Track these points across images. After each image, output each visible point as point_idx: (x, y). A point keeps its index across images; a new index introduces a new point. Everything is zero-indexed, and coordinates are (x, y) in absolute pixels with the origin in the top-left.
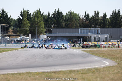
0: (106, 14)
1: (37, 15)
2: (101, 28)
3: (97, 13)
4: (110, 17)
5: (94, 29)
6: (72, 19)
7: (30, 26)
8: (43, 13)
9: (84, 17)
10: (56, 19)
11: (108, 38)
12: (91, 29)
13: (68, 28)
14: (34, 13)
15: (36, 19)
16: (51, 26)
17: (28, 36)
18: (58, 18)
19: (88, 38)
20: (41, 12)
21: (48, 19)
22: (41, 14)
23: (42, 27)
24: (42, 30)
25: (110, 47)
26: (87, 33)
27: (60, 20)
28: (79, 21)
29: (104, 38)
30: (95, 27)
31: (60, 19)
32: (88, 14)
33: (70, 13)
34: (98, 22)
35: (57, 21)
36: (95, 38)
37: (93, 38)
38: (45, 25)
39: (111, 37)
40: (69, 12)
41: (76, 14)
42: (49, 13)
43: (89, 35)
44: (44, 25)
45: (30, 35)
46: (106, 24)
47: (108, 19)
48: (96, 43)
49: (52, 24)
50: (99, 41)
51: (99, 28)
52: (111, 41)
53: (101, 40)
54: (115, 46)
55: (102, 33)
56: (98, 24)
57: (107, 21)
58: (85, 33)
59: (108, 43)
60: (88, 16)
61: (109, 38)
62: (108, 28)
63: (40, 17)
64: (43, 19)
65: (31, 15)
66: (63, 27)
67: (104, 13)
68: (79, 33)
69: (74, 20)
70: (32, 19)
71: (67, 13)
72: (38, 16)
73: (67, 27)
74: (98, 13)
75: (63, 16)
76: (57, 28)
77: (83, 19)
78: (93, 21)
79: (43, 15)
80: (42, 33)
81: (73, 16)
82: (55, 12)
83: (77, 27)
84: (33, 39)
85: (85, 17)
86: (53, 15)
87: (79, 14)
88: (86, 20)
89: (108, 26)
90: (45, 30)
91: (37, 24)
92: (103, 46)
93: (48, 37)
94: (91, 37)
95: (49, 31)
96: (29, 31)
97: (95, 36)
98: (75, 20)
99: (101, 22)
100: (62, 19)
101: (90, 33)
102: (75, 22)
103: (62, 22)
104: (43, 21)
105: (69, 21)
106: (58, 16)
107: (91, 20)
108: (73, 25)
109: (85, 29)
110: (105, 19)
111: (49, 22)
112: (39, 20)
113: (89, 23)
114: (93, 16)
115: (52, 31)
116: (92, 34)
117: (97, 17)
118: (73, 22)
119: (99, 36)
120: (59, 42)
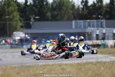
2: (106, 19)
5: (95, 21)
6: (62, 6)
10: (37, 7)
12: (92, 21)
13: (56, 20)
15: (6, 7)
16: (30, 18)
18: (41, 6)
19: (86, 35)
21: (25, 8)
23: (17, 21)
24: (16, 25)
26: (85, 27)
27: (43, 9)
28: (72, 10)
29: (112, 34)
30: (98, 18)
34: (101, 12)
35: (39, 10)
36: (97, 35)
37: (95, 35)
43: (89, 30)
44: (18, 16)
48: (99, 42)
49: (32, 15)
50: (104, 39)
51: (104, 19)
53: (106, 38)
55: (108, 26)
56: (103, 13)
58: (82, 27)
60: (87, 2)
63: (13, 5)
64: (17, 7)
66: (47, 20)
68: (74, 27)
69: (65, 9)
72: (9, 3)
75: (47, 3)
77: (78, 8)
78: (94, 9)
79: (18, 3)
80: (16, 29)
81: (63, 3)
83: (69, 19)
85: (82, 3)
88: (83, 9)
90: (21, 24)
91: (9, 15)
92: (109, 46)
93: (25, 34)
94: (91, 33)
95: (27, 26)
97: (98, 31)
98: (67, 10)
99: (107, 11)
100: (47, 7)
101: (90, 27)
102: (67, 11)
103: (46, 13)
104: (18, 11)
105: (57, 10)
106: (41, 3)
107: (91, 8)
108: (64, 16)
109: (82, 21)
110: (113, 6)
111: (27, 13)
112: (12, 10)
113: (88, 12)
114: (94, 2)
115: (32, 25)
116: (93, 29)
117: (100, 4)
118: (64, 12)
119: (104, 32)
120: (43, 42)
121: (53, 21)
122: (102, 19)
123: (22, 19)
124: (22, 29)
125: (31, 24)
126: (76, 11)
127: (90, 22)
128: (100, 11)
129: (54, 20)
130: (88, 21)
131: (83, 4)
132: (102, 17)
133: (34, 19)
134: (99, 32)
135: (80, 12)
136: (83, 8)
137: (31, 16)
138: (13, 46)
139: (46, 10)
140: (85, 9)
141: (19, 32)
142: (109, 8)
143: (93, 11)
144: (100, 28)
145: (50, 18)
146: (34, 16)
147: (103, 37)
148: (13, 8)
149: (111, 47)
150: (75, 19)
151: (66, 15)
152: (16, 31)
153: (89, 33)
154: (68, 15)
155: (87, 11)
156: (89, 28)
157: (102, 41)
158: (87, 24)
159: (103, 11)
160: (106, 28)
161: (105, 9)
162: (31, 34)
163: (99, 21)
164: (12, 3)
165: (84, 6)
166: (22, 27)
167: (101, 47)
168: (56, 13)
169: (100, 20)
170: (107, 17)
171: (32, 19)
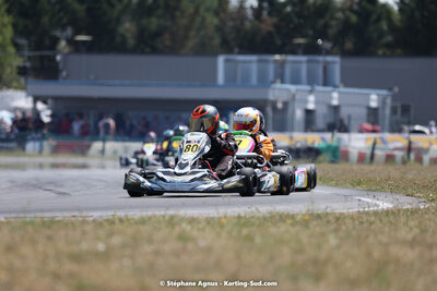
2: (345, 54)
5: (303, 58)
11: (388, 111)
12: (291, 58)
13: (155, 51)
16: (56, 41)
19: (269, 110)
23: (2, 47)
25: (398, 159)
26: (264, 82)
27: (105, 6)
28: (217, 13)
29: (364, 112)
30: (311, 50)
34: (326, 26)
35: (89, 11)
36: (309, 113)
37: (299, 114)
38: (18, 31)
39: (406, 109)
43: (279, 92)
44: (9, 32)
46: (375, 35)
47: (385, 6)
48: (315, 139)
49: (64, 28)
50: (331, 128)
51: (335, 54)
54: (426, 158)
55: (349, 81)
56: (332, 32)
57: (379, 19)
58: (254, 80)
59: (384, 141)
61: (394, 111)
62: (384, 55)
66: (120, 48)
68: (221, 79)
73: (148, 43)
76: (89, 48)
77: (241, 8)
83: (205, 50)
88: (258, 12)
89: (388, 46)
90: (18, 62)
92: (354, 155)
93: (36, 99)
94: (286, 104)
95: (43, 69)
97: (312, 98)
99: (346, 25)
101: (282, 82)
102: (198, 19)
103: (118, 21)
104: (9, 11)
105: (160, 11)
107: (289, 9)
108: (186, 38)
109: (254, 58)
110: (369, 6)
111: (45, 20)
113: (276, 26)
115: (61, 66)
116: (292, 88)
118: (184, 21)
119: (335, 102)
121: (143, 52)
122: (328, 53)
123: (22, 41)
124: (22, 80)
125: (57, 63)
126: (233, 19)
127: (282, 64)
128: (321, 22)
129: (147, 50)
130: (277, 57)
132: (328, 45)
133: (71, 42)
134: (316, 103)
135: (248, 25)
136: (260, 7)
137: (58, 33)
139: (115, 13)
140: (265, 13)
141: (10, 92)
142: (355, 12)
143: (296, 21)
144: (320, 88)
145: (131, 42)
146: (69, 31)
147: (330, 120)
149: (361, 158)
150: (227, 47)
151: (192, 33)
153: (280, 105)
154: (202, 33)
155: (275, 20)
156: (278, 85)
157: (328, 136)
158: (271, 68)
159: (334, 23)
160: (343, 89)
161: (340, 15)
162: (57, 99)
163: (318, 62)
166: (22, 71)
167: (321, 158)
168: (154, 23)
169: (321, 58)
170: (349, 45)
171: (63, 43)
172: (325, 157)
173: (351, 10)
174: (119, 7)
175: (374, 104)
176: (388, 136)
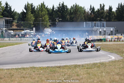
0: (111, 7)
1: (42, 8)
2: (107, 21)
3: (102, 6)
4: (116, 11)
5: (99, 22)
6: (77, 12)
7: (34, 20)
8: (47, 7)
9: (89, 10)
10: (60, 12)
11: (114, 31)
12: (97, 22)
14: (39, 7)
15: (40, 12)
16: (56, 20)
17: (33, 30)
18: (63, 12)
19: (93, 32)
20: (45, 5)
21: (52, 12)
22: (46, 7)
23: (47, 21)
24: (46, 24)
25: (116, 41)
26: (92, 27)
28: (84, 14)
29: (110, 31)
30: (100, 20)
31: (65, 12)
32: (93, 7)
33: (75, 7)
34: (103, 16)
35: (61, 14)
36: (100, 32)
37: (99, 32)
38: (50, 18)
39: (117, 31)
40: (74, 5)
41: (81, 8)
42: (53, 6)
44: (48, 18)
45: (34, 29)
46: (112, 17)
47: (113, 12)
48: (101, 37)
50: (104, 34)
52: (117, 34)
53: (106, 34)
54: (121, 40)
55: (107, 26)
56: (104, 17)
57: (112, 14)
58: (90, 26)
60: (93, 9)
61: (115, 31)
62: (114, 21)
63: (45, 10)
64: (47, 12)
65: (35, 8)
67: (110, 6)
68: (85, 26)
69: (79, 13)
70: (36, 12)
71: (72, 7)
73: (72, 20)
74: (104, 6)
75: (67, 9)
76: (62, 21)
77: (88, 13)
79: (48, 9)
81: (78, 10)
82: (60, 5)
83: (82, 21)
84: (37, 33)
86: (58, 8)
87: (84, 7)
88: (91, 14)
89: (114, 19)
91: (42, 17)
92: (108, 40)
93: (52, 31)
94: (96, 30)
95: (53, 25)
96: (33, 25)
97: (101, 29)
99: (107, 15)
100: (67, 12)
102: (80, 15)
103: (67, 16)
104: (48, 15)
105: (74, 14)
106: (63, 9)
107: (96, 13)
108: (78, 18)
109: (90, 22)
110: (111, 12)
111: (54, 16)
112: (44, 14)
114: (98, 9)
116: (97, 28)
117: (102, 10)
118: (78, 16)
119: (105, 30)
120: (64, 36)
122: (104, 21)
124: (50, 27)
125: (56, 24)
126: (87, 15)
127: (95, 23)
128: (102, 15)
131: (91, 10)
135: (89, 16)
138: (44, 38)
139: (66, 14)
141: (48, 29)
143: (98, 15)
145: (69, 19)
146: (58, 18)
148: (45, 13)
149: (110, 41)
152: (46, 28)
154: (81, 17)
155: (94, 15)
156: (95, 27)
157: (104, 36)
158: (93, 24)
162: (56, 30)
164: (44, 9)
165: (91, 11)
168: (73, 16)
169: (102, 22)
171: (57, 20)
172: (103, 41)
173: (107, 13)
174: (67, 13)
175: (112, 30)
176: (114, 36)
